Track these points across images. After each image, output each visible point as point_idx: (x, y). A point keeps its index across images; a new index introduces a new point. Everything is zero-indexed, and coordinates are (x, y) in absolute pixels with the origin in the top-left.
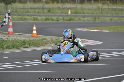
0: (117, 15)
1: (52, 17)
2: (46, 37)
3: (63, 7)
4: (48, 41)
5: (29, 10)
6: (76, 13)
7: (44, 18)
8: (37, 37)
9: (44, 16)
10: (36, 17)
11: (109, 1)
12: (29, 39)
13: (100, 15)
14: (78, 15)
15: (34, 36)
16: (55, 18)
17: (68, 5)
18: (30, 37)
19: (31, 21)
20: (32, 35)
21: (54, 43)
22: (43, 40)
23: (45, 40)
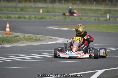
0: (86, 15)
2: (18, 35)
3: (36, 6)
4: (20, 38)
5: (3, 8)
6: (48, 12)
7: (17, 16)
8: (9, 34)
9: (17, 14)
10: (9, 15)
12: (3, 36)
14: (49, 14)
15: (7, 34)
16: (27, 16)
17: (40, 5)
18: (4, 34)
19: (4, 19)
20: (5, 32)
21: (26, 40)
22: (16, 37)
23: (18, 38)
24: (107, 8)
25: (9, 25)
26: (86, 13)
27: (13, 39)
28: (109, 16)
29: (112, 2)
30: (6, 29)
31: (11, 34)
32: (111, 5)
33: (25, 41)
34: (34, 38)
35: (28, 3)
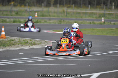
0: (81, 18)
1: (19, 19)
2: (14, 39)
3: (31, 10)
4: (16, 42)
6: (43, 16)
7: (12, 20)
8: (5, 38)
9: (12, 18)
10: (4, 19)
13: (65, 18)
14: (44, 17)
15: (2, 37)
16: (22, 20)
17: (35, 9)
21: (22, 44)
22: (11, 41)
23: (13, 41)
24: (102, 12)
25: (4, 29)
26: (81, 17)
28: (104, 20)
29: (106, 6)
30: (1, 33)
31: (7, 38)
32: (106, 8)
33: (21, 45)
34: (30, 42)
35: (23, 6)
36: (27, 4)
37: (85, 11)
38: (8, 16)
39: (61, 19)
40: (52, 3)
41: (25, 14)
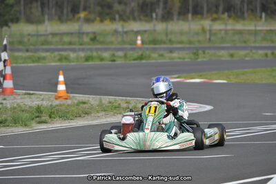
0: (244, 45)
1: (99, 53)
2: (87, 99)
3: (125, 30)
4: (92, 107)
5: (50, 38)
6: (154, 42)
7: (82, 54)
8: (66, 99)
9: (83, 50)
11: (226, 14)
12: (50, 103)
13: (208, 45)
14: (157, 46)
15: (60, 97)
16: (106, 55)
17: (135, 26)
18: (52, 99)
19: (53, 64)
20: (56, 94)
21: (105, 111)
22: (81, 105)
23: (85, 105)
25: (64, 78)
26: (245, 42)
27: (73, 108)
30: (57, 87)
31: (71, 99)
33: (103, 113)
34: (124, 105)
35: (107, 22)
36: (117, 16)
37: (252, 28)
38: (73, 47)
39: (198, 49)
40: (175, 12)
41: (113, 39)
